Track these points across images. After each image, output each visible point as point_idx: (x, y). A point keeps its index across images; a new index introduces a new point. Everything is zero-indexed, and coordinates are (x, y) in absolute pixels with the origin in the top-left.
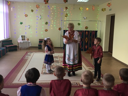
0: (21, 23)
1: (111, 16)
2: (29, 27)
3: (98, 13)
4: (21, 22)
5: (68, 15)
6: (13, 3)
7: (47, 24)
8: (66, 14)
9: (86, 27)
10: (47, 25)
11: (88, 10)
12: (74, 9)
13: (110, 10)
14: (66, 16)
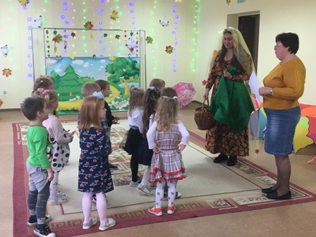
2: (5, 51)
7: (61, 40)
8: (114, 12)
10: (61, 42)
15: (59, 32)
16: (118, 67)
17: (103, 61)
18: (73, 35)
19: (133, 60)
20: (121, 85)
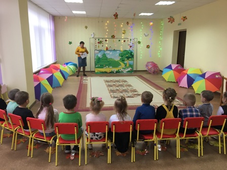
0: (70, 43)
1: (180, 32)
3: (162, 28)
5: (127, 31)
6: (60, 18)
8: (124, 30)
9: (147, 46)
11: (153, 25)
12: (133, 24)
13: (179, 24)
15: (100, 40)
16: (124, 54)
17: (118, 52)
18: (106, 41)
19: (131, 51)
20: (125, 62)
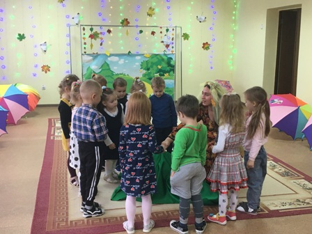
0: (21, 37)
2: (44, 48)
3: (235, 4)
4: (19, 35)
5: (157, 10)
7: (98, 37)
8: (150, 8)
9: (204, 44)
10: (97, 39)
14: (149, 15)
15: (96, 29)
16: (153, 64)
18: (109, 31)
19: (169, 56)
